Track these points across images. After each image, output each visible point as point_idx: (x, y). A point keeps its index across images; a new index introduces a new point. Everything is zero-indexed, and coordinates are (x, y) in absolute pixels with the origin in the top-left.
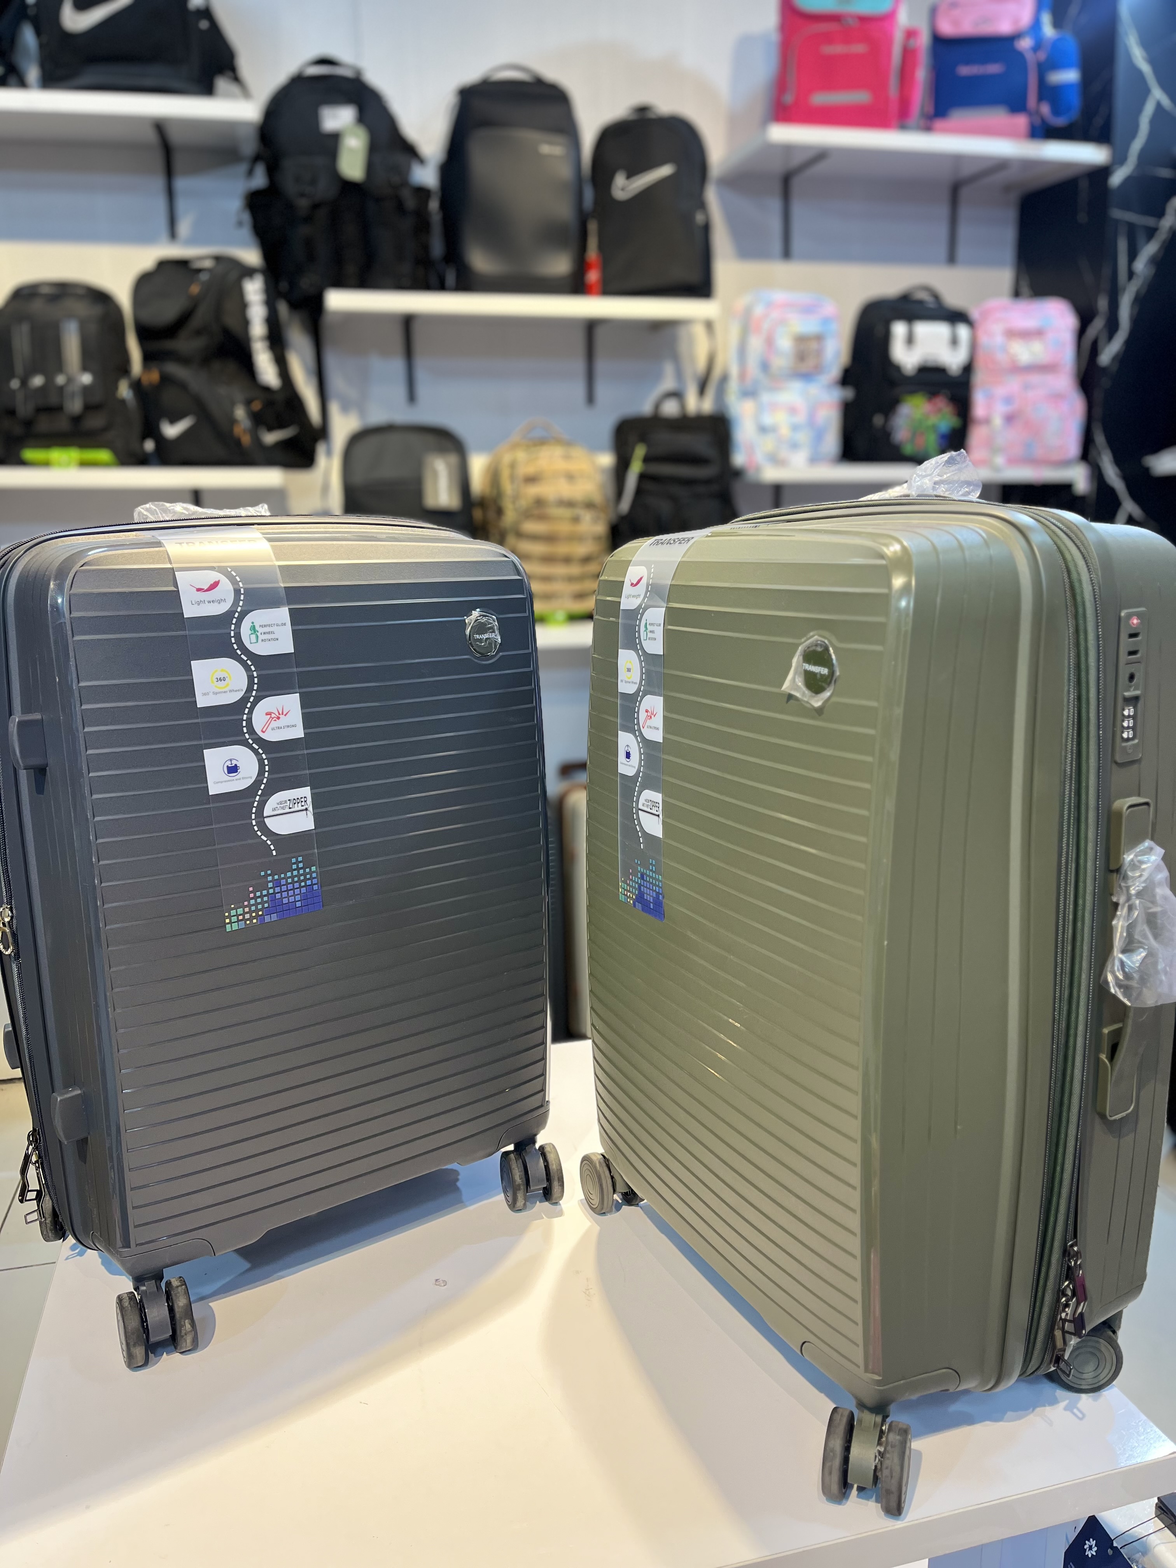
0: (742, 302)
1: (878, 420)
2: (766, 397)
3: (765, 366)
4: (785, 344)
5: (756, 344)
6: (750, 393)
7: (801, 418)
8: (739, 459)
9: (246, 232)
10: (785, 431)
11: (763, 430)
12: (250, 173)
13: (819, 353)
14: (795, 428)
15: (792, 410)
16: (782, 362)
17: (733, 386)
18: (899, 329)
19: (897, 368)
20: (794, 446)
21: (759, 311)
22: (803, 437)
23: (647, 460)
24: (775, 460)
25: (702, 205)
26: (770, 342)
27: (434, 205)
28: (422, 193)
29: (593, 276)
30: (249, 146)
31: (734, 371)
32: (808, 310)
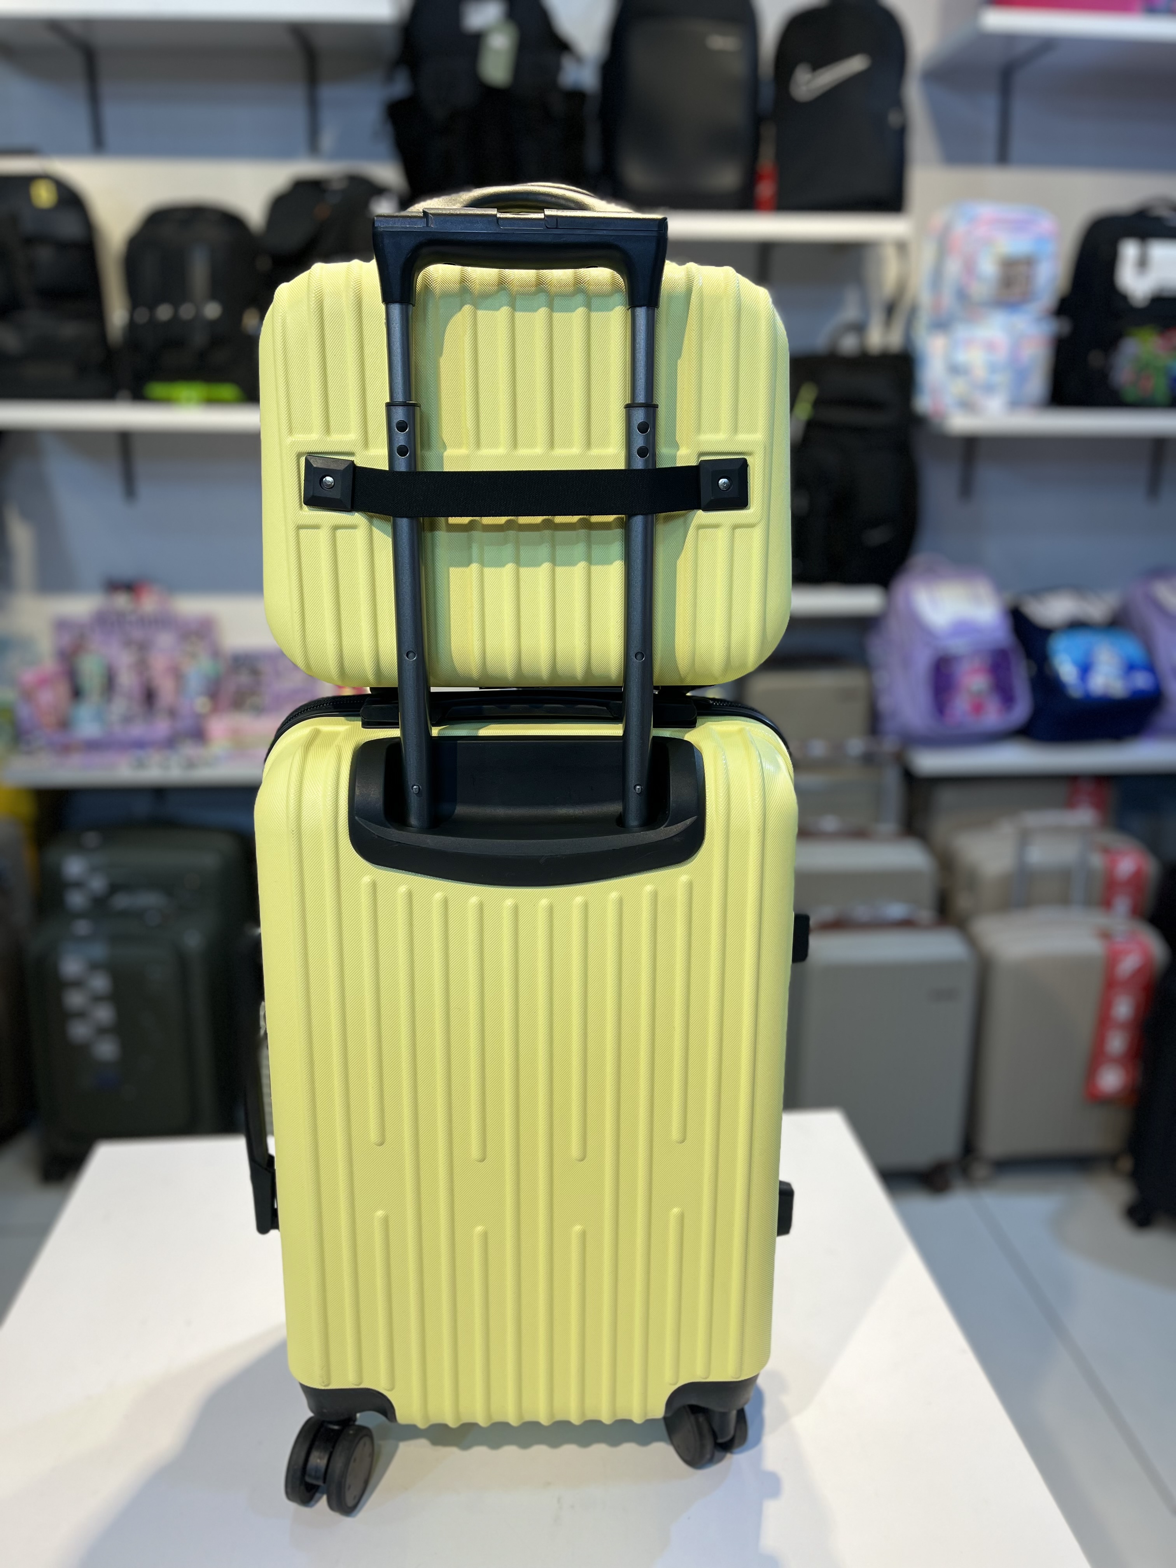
0: (939, 219)
1: (1095, 358)
2: (962, 332)
3: (962, 296)
4: (988, 267)
5: (953, 268)
6: (942, 325)
7: (1002, 355)
8: (924, 403)
9: (385, 145)
10: (980, 372)
11: (955, 370)
12: (389, 78)
13: (1029, 279)
14: (993, 368)
15: (990, 346)
16: (981, 289)
17: (924, 319)
18: (1129, 251)
19: (1123, 298)
20: (989, 389)
21: (960, 228)
22: (1002, 379)
23: (818, 404)
24: (967, 405)
25: (898, 102)
26: (970, 267)
27: (591, 109)
28: (577, 96)
29: (766, 190)
30: (391, 47)
31: (925, 298)
32: (1018, 226)
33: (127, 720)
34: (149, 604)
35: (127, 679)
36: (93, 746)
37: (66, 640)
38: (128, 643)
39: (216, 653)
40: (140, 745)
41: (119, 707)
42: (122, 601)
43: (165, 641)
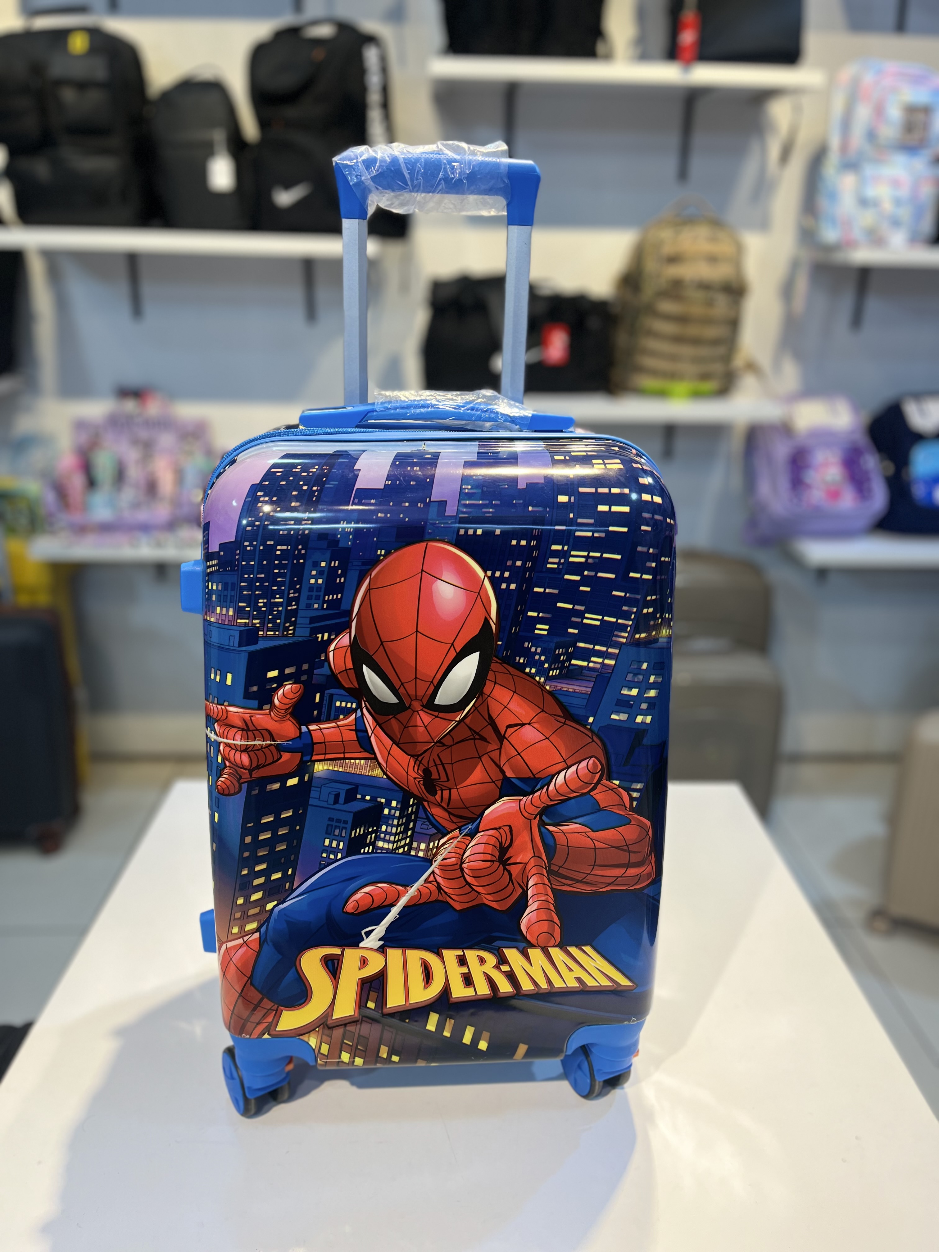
2: (869, 170)
3: (872, 136)
4: (894, 113)
5: (863, 113)
6: (852, 166)
7: (904, 192)
10: (887, 205)
11: (865, 202)
14: (898, 202)
15: (895, 183)
16: (889, 132)
17: (833, 157)
20: (896, 224)
21: (869, 80)
22: (905, 214)
26: (879, 111)
29: (686, 38)
31: (835, 142)
32: (918, 80)
33: (136, 506)
34: (153, 408)
35: (134, 473)
36: (106, 528)
37: (84, 438)
38: (135, 442)
39: (209, 452)
40: (145, 528)
41: (128, 495)
42: (130, 406)
43: (166, 440)
